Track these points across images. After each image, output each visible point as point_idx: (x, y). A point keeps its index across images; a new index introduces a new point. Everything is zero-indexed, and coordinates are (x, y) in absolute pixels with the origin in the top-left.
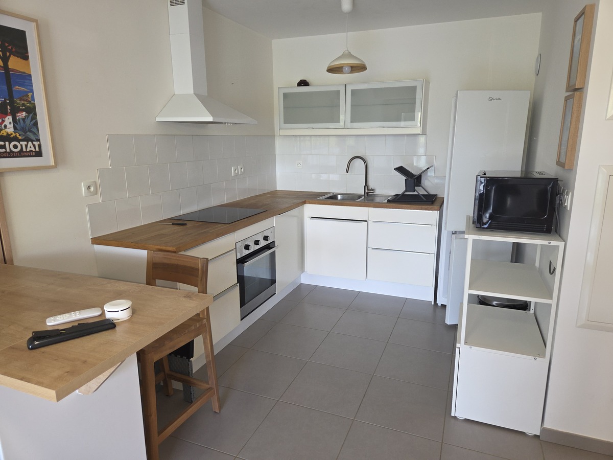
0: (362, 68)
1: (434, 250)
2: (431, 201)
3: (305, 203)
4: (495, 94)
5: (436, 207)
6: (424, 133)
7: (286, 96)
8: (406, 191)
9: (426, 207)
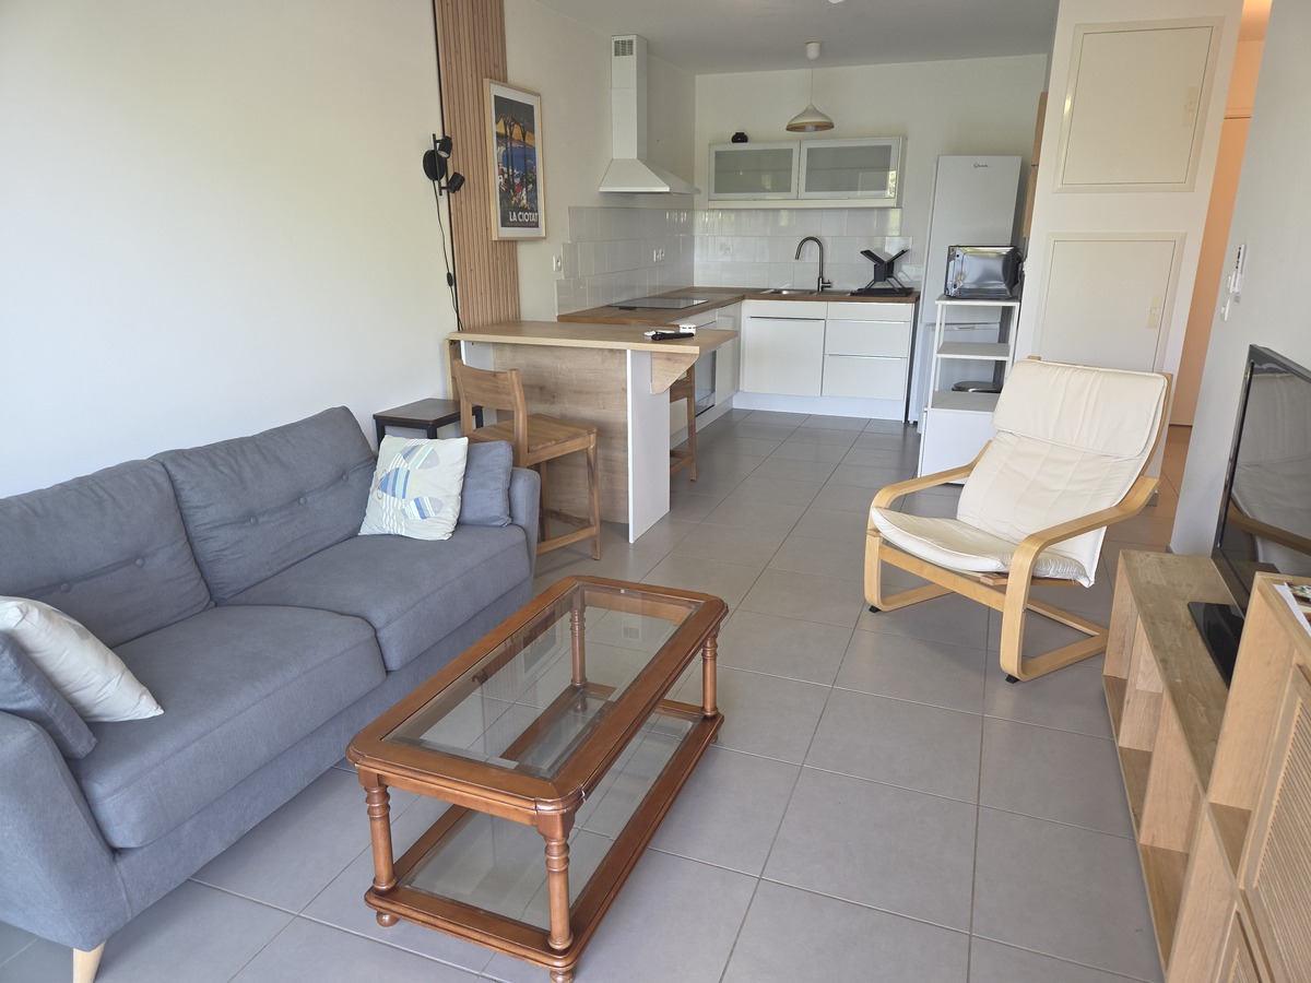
0: (830, 126)
1: (907, 354)
2: (907, 294)
3: (743, 298)
4: (981, 160)
5: (910, 299)
6: (899, 206)
7: (718, 155)
8: (875, 280)
9: (899, 299)
